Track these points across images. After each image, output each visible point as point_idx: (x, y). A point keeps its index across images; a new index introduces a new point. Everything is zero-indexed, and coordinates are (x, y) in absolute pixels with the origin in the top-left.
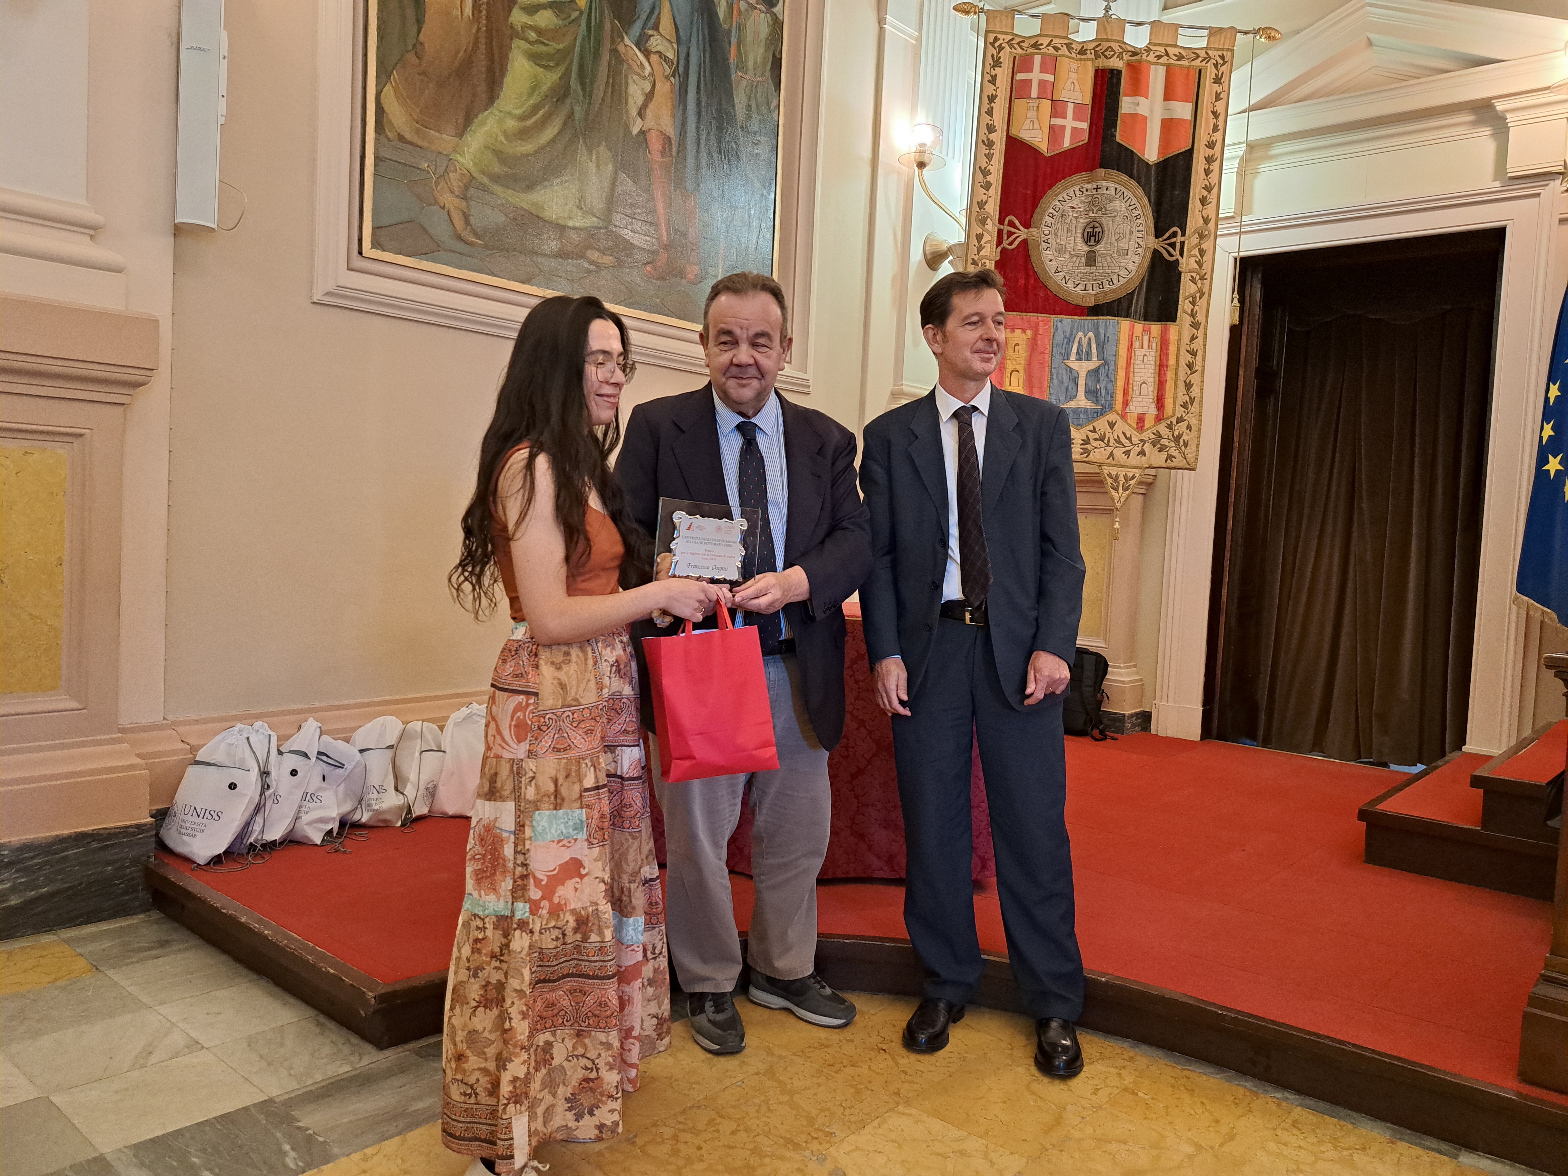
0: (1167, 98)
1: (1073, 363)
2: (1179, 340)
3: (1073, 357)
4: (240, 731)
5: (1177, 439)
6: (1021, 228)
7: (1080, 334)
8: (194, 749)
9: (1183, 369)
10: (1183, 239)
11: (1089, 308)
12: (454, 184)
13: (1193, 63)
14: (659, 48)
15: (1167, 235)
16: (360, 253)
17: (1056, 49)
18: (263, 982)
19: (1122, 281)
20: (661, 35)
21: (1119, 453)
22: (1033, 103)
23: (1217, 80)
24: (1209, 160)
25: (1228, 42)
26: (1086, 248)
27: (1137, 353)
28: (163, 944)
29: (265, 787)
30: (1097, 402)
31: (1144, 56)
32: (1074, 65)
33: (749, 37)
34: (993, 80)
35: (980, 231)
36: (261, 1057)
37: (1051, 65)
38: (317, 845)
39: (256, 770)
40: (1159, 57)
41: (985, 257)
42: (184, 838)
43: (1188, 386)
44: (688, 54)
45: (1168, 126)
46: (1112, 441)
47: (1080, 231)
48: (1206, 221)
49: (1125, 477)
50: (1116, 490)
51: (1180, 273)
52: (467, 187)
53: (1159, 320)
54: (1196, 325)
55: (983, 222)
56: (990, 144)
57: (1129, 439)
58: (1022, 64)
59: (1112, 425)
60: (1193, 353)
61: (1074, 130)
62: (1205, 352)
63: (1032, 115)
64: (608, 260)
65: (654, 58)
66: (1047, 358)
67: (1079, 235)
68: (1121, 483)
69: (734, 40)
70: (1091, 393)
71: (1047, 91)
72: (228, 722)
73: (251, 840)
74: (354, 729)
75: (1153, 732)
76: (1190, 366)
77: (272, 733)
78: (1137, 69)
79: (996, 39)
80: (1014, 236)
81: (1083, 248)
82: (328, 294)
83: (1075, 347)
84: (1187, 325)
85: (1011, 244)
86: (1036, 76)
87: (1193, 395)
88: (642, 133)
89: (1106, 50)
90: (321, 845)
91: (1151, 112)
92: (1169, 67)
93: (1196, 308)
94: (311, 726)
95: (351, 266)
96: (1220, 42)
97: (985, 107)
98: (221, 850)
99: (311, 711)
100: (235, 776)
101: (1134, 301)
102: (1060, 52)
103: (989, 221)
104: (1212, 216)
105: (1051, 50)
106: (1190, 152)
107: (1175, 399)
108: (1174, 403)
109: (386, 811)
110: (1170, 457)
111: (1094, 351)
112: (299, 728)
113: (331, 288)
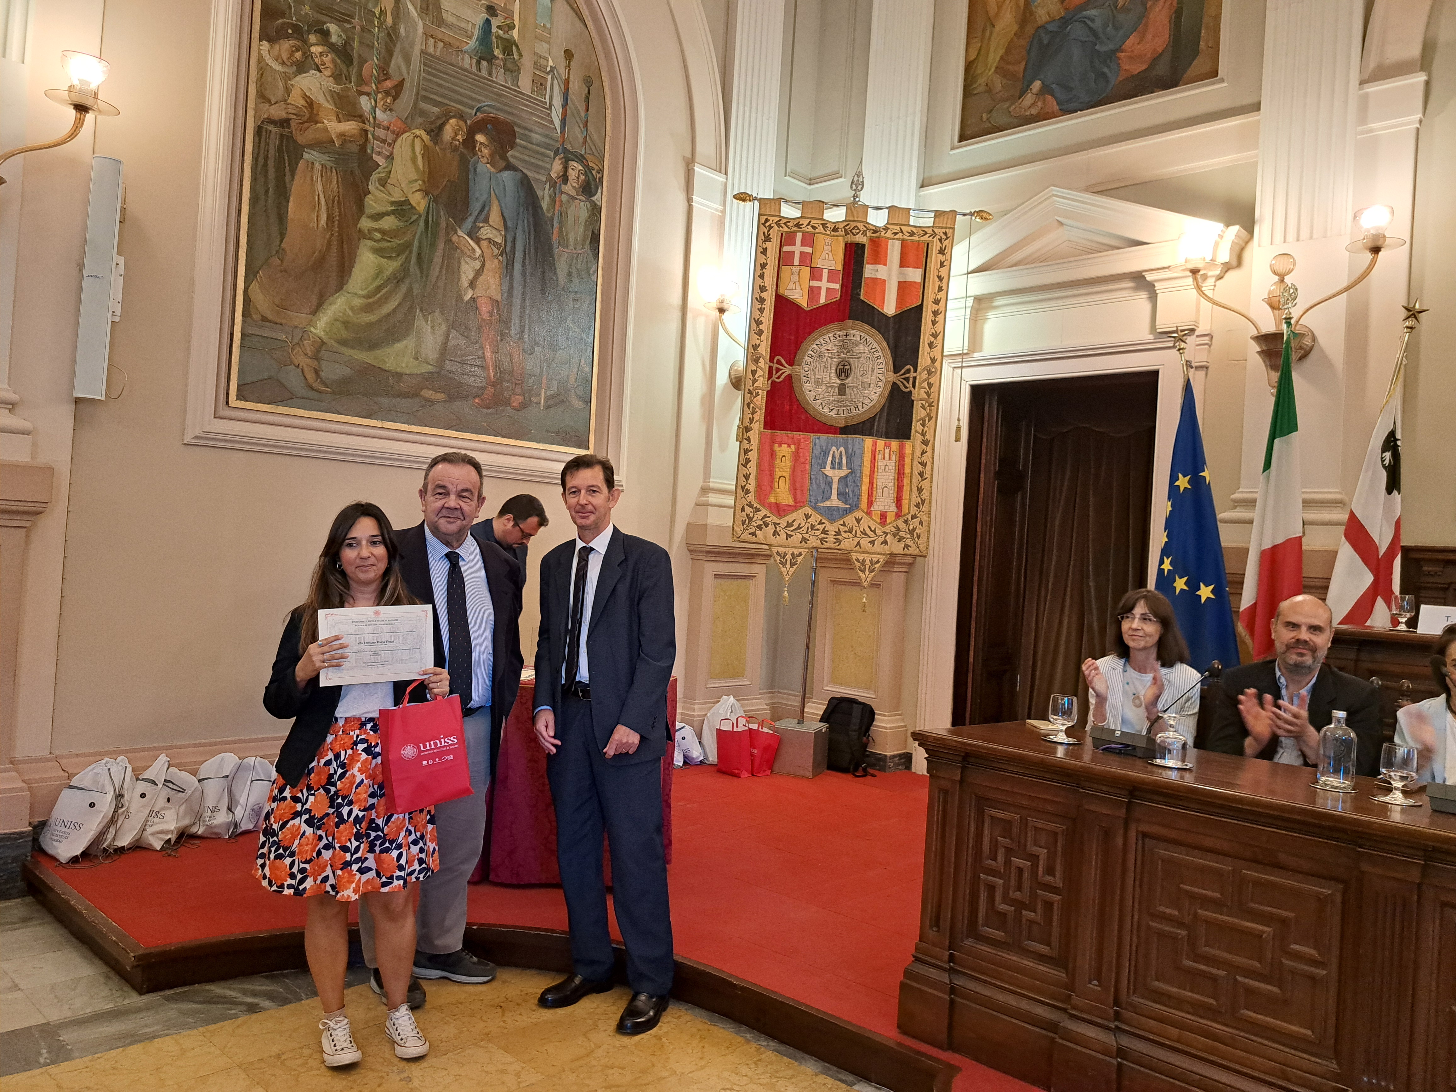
0: (902, 265)
1: (828, 471)
2: (913, 454)
3: (828, 466)
4: (106, 763)
5: (912, 532)
6: (786, 365)
7: (834, 448)
8: (70, 777)
9: (916, 477)
10: (915, 375)
11: (841, 428)
12: (308, 349)
13: (922, 239)
14: (490, 236)
15: (903, 371)
16: (227, 403)
17: (814, 228)
19: (866, 408)
20: (490, 226)
21: (864, 542)
22: (796, 270)
23: (942, 252)
24: (936, 313)
25: (949, 221)
26: (839, 382)
27: (880, 464)
28: (25, 920)
29: (119, 806)
30: (846, 503)
31: (883, 234)
32: (829, 240)
33: (570, 219)
34: (764, 251)
35: (754, 368)
36: (56, 996)
37: (809, 240)
38: (158, 850)
39: (112, 793)
40: (896, 234)
41: (757, 388)
42: (55, 843)
43: (920, 490)
44: (514, 239)
45: (903, 287)
46: (859, 533)
47: (834, 368)
48: (933, 361)
49: (871, 561)
50: (863, 571)
51: (913, 401)
52: (318, 351)
53: (897, 437)
54: (926, 443)
55: (756, 361)
56: (762, 301)
57: (874, 532)
58: (787, 239)
59: (858, 520)
60: (923, 464)
61: (828, 290)
62: (933, 463)
63: (795, 278)
64: (441, 396)
65: (484, 244)
66: (808, 467)
67: (833, 371)
68: (867, 567)
69: (556, 225)
70: (841, 495)
71: (806, 260)
72: (98, 756)
73: (104, 846)
74: (198, 763)
75: (913, 770)
76: (921, 474)
77: (128, 765)
78: (878, 244)
79: (767, 220)
80: (781, 372)
81: (836, 381)
82: (196, 437)
83: (830, 458)
84: (919, 442)
85: (778, 378)
86: (797, 248)
87: (923, 497)
88: (473, 299)
89: (853, 229)
90: (161, 851)
91: (889, 276)
92: (903, 241)
93: (926, 429)
94: (162, 761)
95: (217, 416)
96: (943, 222)
97: (759, 272)
98: (78, 853)
99: (162, 749)
100: (95, 797)
101: (876, 424)
102: (817, 230)
103: (761, 360)
104: (938, 357)
105: (810, 229)
106: (921, 306)
107: (910, 500)
108: (909, 504)
109: (215, 827)
110: (907, 546)
111: (844, 461)
112: (154, 761)
113: (198, 433)
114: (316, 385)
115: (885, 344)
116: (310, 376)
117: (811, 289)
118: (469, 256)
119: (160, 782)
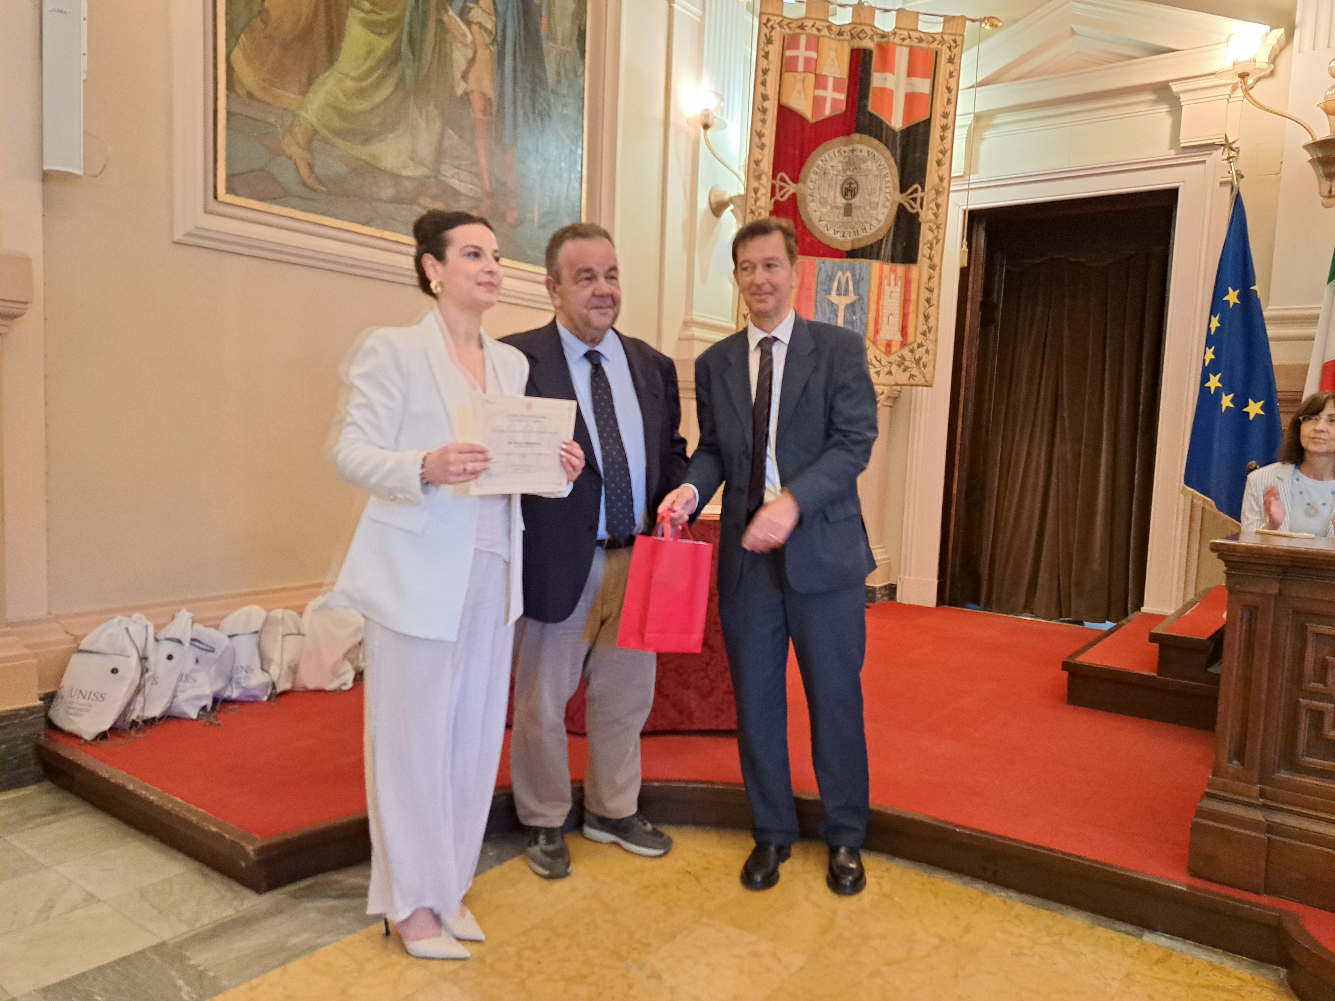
1: (834, 298)
2: (919, 279)
3: (834, 292)
4: (119, 622)
5: (917, 361)
6: (791, 183)
7: (840, 273)
8: (77, 639)
9: (923, 304)
10: (922, 194)
11: (847, 252)
13: (931, 46)
14: (481, 20)
15: (910, 191)
16: (215, 198)
17: (818, 30)
18: (150, 840)
19: (874, 230)
22: (800, 77)
23: (951, 61)
24: (944, 128)
25: (959, 27)
26: (844, 201)
27: (886, 290)
28: (55, 811)
29: (144, 671)
31: (891, 38)
32: (834, 44)
34: (766, 56)
35: (756, 185)
36: (153, 906)
37: (814, 44)
38: (192, 720)
39: (136, 656)
40: (904, 39)
41: (761, 207)
42: (71, 717)
43: (927, 317)
45: (911, 99)
48: (941, 179)
51: (920, 223)
53: (903, 262)
54: (933, 267)
55: (759, 178)
56: (764, 111)
57: (880, 361)
58: (790, 42)
60: (931, 290)
61: (834, 101)
62: (940, 289)
63: (799, 86)
66: (813, 293)
71: (811, 66)
72: (107, 614)
73: (134, 717)
74: (222, 618)
75: (898, 600)
76: (928, 301)
77: (149, 623)
79: (768, 20)
80: (785, 190)
81: (841, 201)
82: (188, 234)
83: (835, 284)
84: (926, 267)
85: (782, 197)
86: (802, 53)
87: (930, 325)
89: (860, 32)
90: (197, 720)
91: (897, 86)
92: (912, 49)
93: (933, 252)
94: (184, 616)
95: (208, 210)
96: (953, 28)
97: (760, 79)
98: (106, 727)
99: (183, 603)
100: (116, 662)
101: (883, 246)
102: (822, 33)
103: (764, 177)
104: (946, 175)
105: (815, 31)
106: (929, 120)
107: (916, 327)
108: (916, 331)
110: (912, 376)
111: (851, 287)
112: (173, 618)
113: (190, 228)
115: (892, 161)
117: (815, 98)
119: (186, 641)
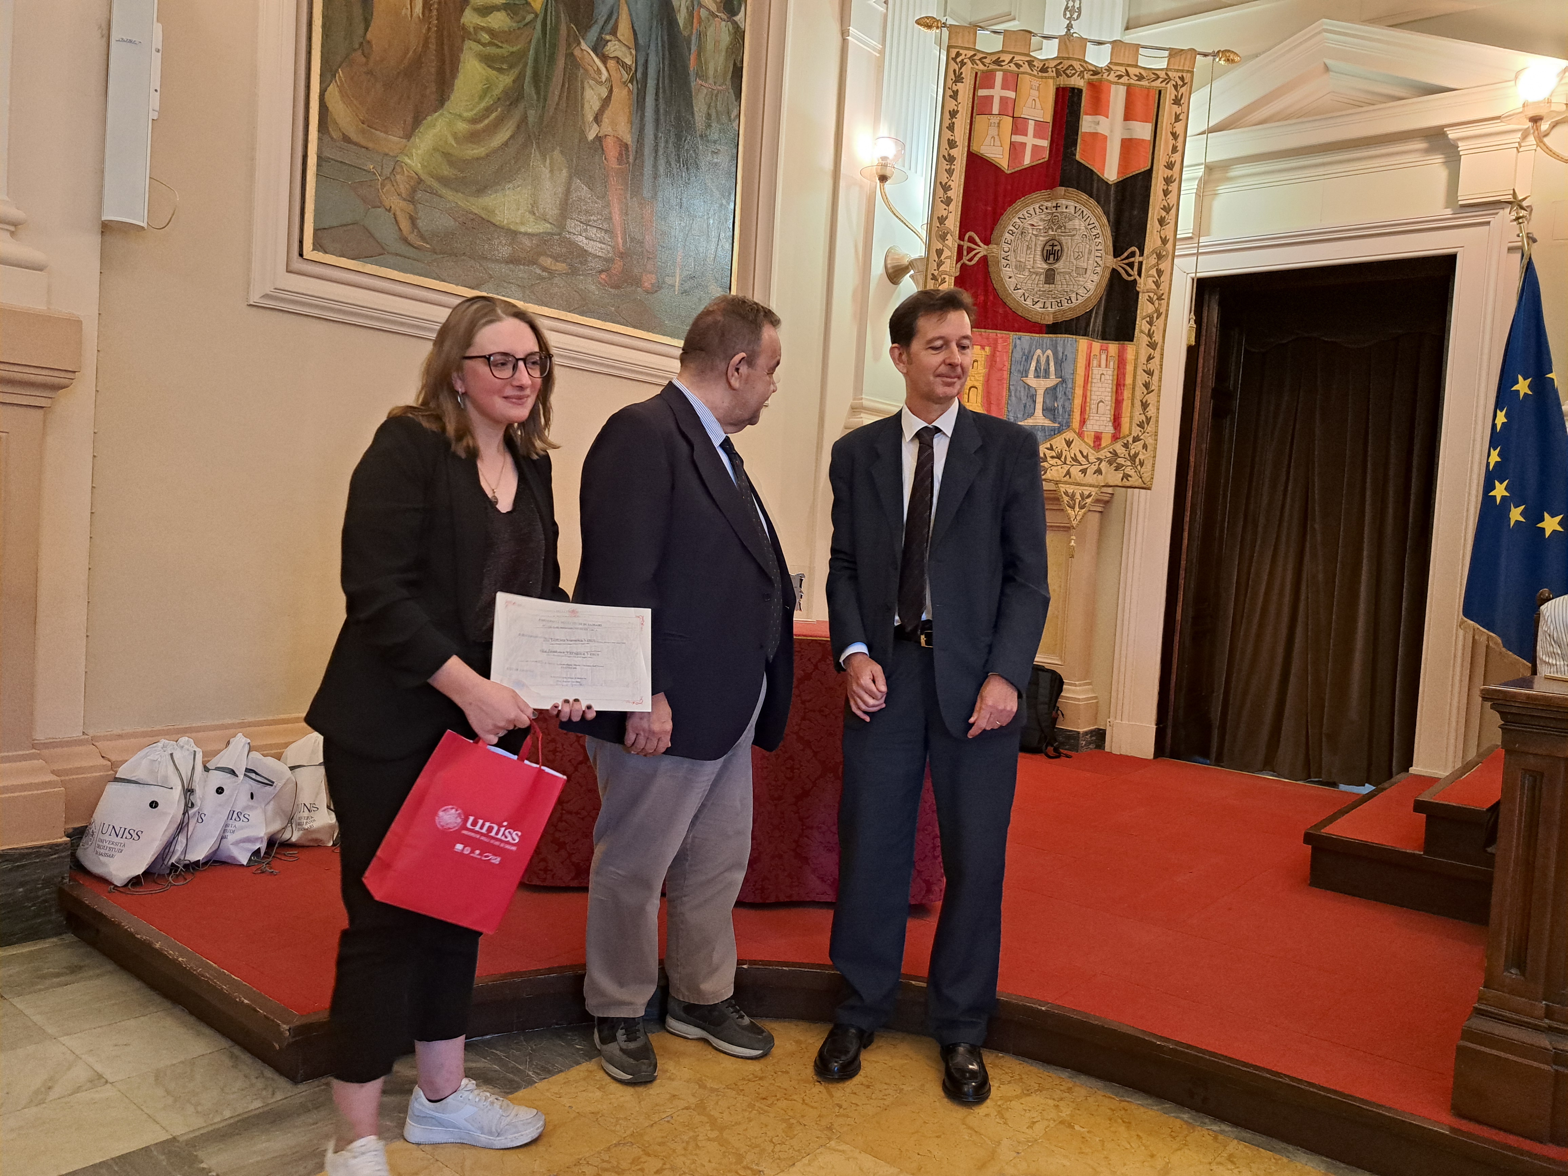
0: (1128, 117)
1: (1031, 381)
2: (1136, 359)
3: (1031, 374)
4: (164, 746)
5: (1133, 458)
6: (981, 244)
7: (1039, 352)
8: (115, 766)
9: (1140, 390)
10: (1141, 259)
11: (1048, 326)
12: (401, 186)
13: (1154, 84)
15: (1126, 254)
16: (301, 255)
17: (1018, 66)
18: (178, 1011)
20: (619, 41)
21: (1075, 471)
22: (994, 120)
23: (1177, 101)
24: (1168, 181)
25: (1187, 63)
26: (1046, 266)
27: (1095, 372)
28: (74, 970)
29: (189, 805)
30: (1054, 420)
31: (1105, 75)
32: (1036, 82)
33: (710, 46)
34: (955, 95)
35: (940, 246)
36: (168, 1092)
37: (1012, 81)
38: (243, 865)
39: (180, 787)
40: (1120, 77)
41: (945, 273)
42: (101, 857)
43: (1145, 406)
44: (646, 61)
45: (1128, 145)
46: (1069, 459)
47: (1039, 249)
48: (1164, 241)
49: (1082, 495)
50: (1073, 508)
51: (1138, 293)
52: (414, 190)
53: (1117, 339)
54: (1153, 346)
55: (943, 238)
56: (951, 159)
57: (1086, 457)
58: (984, 80)
59: (1069, 443)
60: (1150, 373)
61: (1035, 147)
62: (1161, 372)
63: (993, 131)
64: (561, 267)
65: (611, 63)
66: (1006, 374)
67: (1039, 253)
68: (1077, 501)
69: (694, 48)
70: (1049, 411)
71: (1008, 108)
72: (152, 737)
73: (173, 860)
74: (287, 745)
75: (1107, 749)
76: (1147, 385)
77: (197, 749)
78: (1097, 89)
79: (958, 54)
80: (974, 253)
81: (1042, 266)
82: (266, 296)
83: (1033, 364)
84: (1144, 345)
85: (970, 260)
87: (1149, 414)
88: (598, 139)
89: (1067, 69)
90: (248, 866)
91: (1111, 131)
92: (1129, 87)
93: (1153, 328)
94: (240, 741)
95: (291, 268)
96: (1180, 63)
97: (947, 122)
98: (140, 871)
99: (240, 726)
100: (156, 794)
101: (1092, 320)
102: (1022, 69)
103: (949, 237)
104: (1170, 237)
105: (1013, 67)
106: (1149, 172)
107: (1131, 418)
108: (1131, 423)
109: (317, 831)
110: (1126, 476)
111: (1052, 368)
112: (228, 743)
113: (268, 290)
114: (412, 238)
115: (1105, 220)
116: (405, 225)
118: (594, 79)
119: (241, 772)
